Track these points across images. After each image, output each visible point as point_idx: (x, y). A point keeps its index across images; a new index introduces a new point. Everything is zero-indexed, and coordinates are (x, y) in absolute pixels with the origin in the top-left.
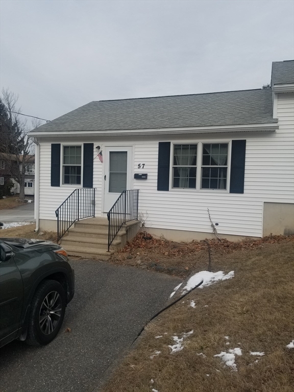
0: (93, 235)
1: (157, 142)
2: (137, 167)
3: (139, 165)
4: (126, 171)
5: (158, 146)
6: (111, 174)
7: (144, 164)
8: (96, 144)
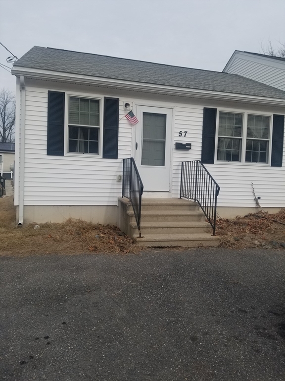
0: (169, 218)
1: (202, 107)
2: (178, 134)
3: (180, 133)
4: (165, 139)
5: (202, 112)
6: (144, 141)
7: (186, 132)
8: (122, 101)
